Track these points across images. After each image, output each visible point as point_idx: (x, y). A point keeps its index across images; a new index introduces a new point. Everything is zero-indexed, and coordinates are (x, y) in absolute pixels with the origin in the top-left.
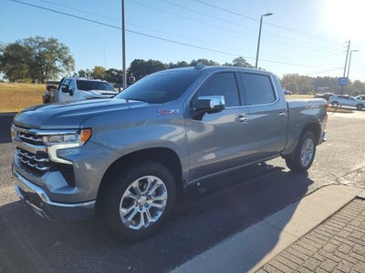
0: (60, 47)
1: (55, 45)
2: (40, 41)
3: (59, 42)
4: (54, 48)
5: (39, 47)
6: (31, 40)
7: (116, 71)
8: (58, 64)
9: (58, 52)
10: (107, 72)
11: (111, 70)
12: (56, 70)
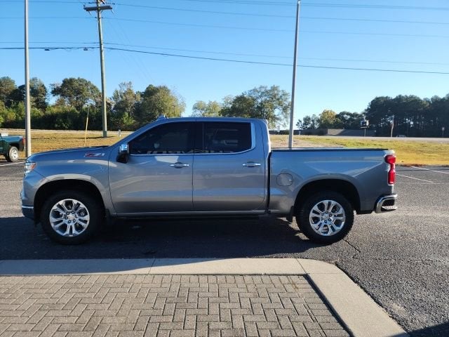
0: (280, 94)
1: (276, 92)
2: (263, 90)
3: (280, 89)
4: (275, 96)
5: (260, 96)
6: (255, 90)
7: (348, 114)
8: (277, 112)
9: (278, 99)
10: (337, 116)
11: (343, 113)
12: (274, 118)
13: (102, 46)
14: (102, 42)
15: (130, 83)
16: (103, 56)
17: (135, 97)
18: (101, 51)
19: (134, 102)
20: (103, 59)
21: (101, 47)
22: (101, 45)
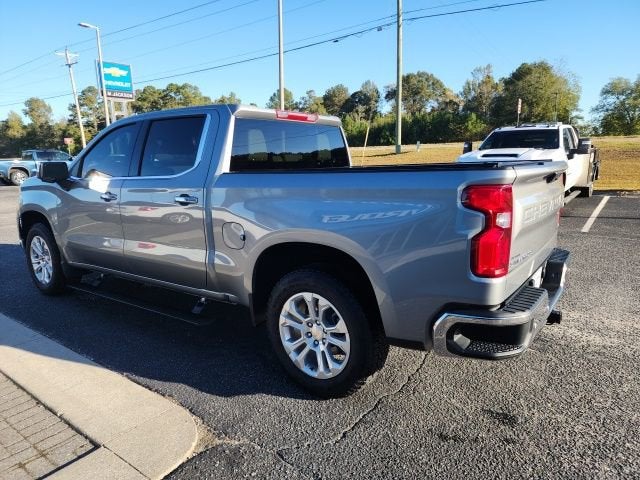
13: (401, 19)
14: (401, 12)
15: (489, 67)
16: (401, 33)
17: (495, 87)
18: (399, 27)
19: (493, 95)
20: (401, 38)
21: (398, 21)
22: (399, 17)
